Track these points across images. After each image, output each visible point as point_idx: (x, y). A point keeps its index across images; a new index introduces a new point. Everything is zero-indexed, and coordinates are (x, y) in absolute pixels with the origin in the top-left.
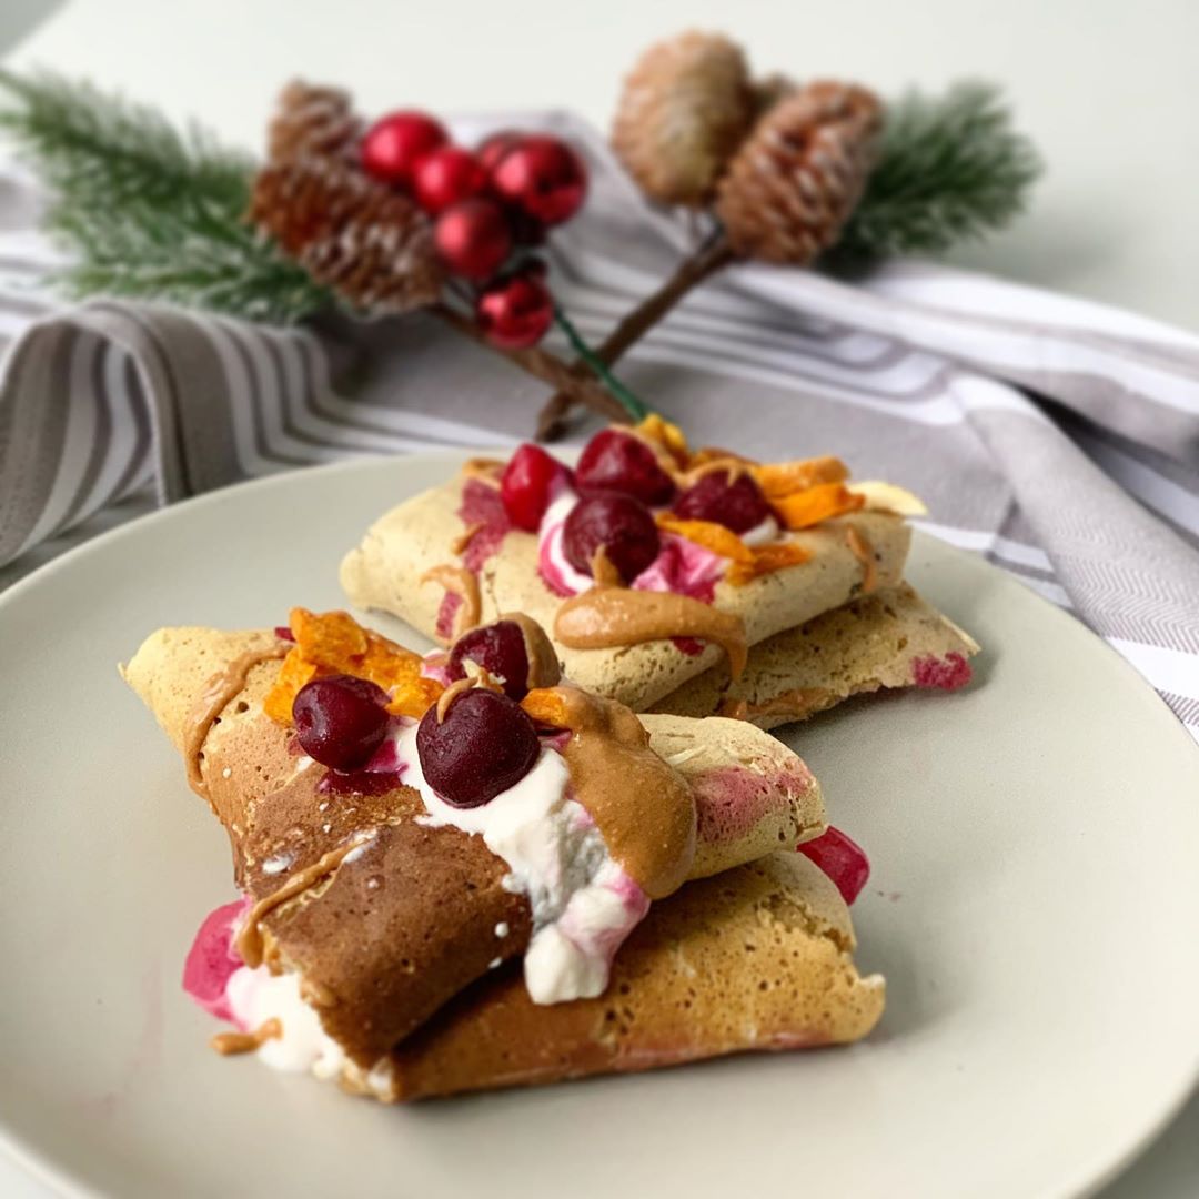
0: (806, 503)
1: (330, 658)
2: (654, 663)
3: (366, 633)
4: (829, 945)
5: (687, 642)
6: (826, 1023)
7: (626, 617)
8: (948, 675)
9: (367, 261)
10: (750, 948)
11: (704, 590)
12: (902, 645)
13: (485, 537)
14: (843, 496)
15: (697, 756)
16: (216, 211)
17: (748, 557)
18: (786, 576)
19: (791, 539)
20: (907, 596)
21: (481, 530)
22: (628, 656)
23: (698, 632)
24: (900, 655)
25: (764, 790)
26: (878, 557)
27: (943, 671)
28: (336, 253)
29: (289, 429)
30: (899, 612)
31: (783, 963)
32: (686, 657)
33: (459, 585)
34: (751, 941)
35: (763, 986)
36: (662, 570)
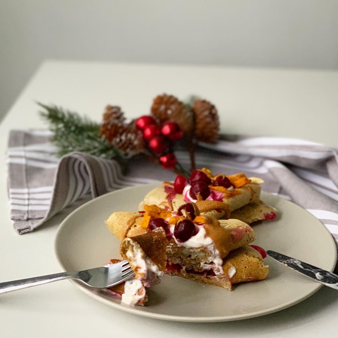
0: (239, 182)
1: (153, 214)
2: (212, 214)
3: (160, 208)
4: (258, 259)
5: (218, 210)
6: (258, 275)
7: (206, 206)
8: (272, 216)
9: (128, 142)
10: (242, 261)
11: (221, 200)
12: (261, 211)
13: (172, 195)
14: (247, 180)
15: (229, 226)
16: (91, 134)
17: (229, 192)
18: (237, 196)
19: (236, 189)
20: (261, 202)
21: (170, 194)
22: (207, 213)
23: (221, 208)
24: (261, 213)
25: (243, 232)
26: (255, 193)
27: (271, 216)
28: (121, 140)
29: (115, 182)
30: (260, 205)
31: (249, 263)
32: (219, 213)
33: (167, 205)
34: (242, 259)
35: (246, 267)
36: (211, 197)
